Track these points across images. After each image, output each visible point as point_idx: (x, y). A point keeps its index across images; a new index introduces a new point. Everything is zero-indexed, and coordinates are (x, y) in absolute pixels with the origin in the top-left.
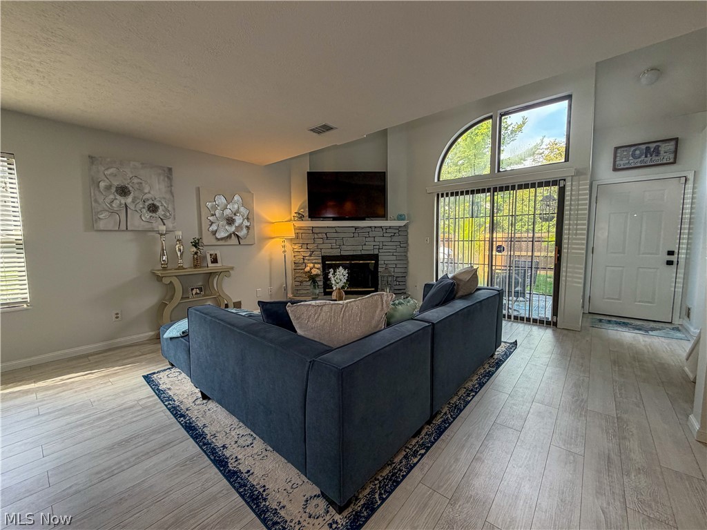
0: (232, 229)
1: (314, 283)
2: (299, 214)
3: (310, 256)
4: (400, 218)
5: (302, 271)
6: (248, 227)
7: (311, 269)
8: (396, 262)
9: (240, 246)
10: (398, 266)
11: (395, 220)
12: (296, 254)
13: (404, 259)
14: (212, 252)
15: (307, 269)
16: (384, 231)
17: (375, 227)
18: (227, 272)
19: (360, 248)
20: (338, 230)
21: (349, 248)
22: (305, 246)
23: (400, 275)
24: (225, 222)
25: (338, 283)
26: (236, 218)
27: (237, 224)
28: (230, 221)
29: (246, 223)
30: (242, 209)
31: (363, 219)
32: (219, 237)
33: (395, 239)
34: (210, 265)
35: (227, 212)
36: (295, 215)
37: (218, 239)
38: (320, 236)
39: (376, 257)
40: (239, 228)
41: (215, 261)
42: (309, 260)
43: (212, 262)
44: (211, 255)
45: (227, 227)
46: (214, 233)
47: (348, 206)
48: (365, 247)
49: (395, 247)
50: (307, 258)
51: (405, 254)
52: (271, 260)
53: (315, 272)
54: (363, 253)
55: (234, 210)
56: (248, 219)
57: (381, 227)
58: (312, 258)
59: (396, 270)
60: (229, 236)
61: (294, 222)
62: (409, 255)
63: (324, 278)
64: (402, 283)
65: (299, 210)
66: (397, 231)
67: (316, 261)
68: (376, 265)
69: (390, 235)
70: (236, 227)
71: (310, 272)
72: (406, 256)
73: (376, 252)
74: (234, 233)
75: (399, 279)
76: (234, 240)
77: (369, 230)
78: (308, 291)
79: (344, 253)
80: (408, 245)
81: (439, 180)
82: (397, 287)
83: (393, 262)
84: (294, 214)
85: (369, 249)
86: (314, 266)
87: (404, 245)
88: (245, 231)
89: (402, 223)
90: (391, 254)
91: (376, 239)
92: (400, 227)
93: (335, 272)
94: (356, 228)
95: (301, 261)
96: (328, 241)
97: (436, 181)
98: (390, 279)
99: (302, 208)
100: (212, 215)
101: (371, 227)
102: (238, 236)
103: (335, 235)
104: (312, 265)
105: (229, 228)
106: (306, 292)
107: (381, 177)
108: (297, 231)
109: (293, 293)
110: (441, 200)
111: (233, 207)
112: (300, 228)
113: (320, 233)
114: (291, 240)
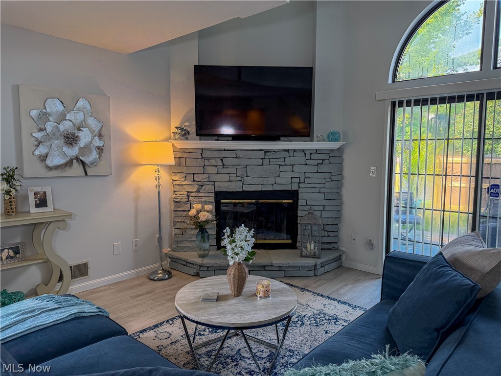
0: (73, 152)
1: (202, 232)
2: (182, 129)
3: (198, 191)
4: (333, 137)
5: (185, 213)
6: (100, 149)
7: (198, 212)
8: (324, 203)
9: (86, 179)
10: (327, 208)
11: (324, 140)
12: (177, 188)
13: (336, 198)
14: (38, 189)
15: (193, 212)
16: (308, 156)
17: (295, 151)
18: (62, 221)
19: (272, 180)
20: (240, 154)
21: (256, 181)
22: (190, 177)
23: (330, 222)
24: (62, 141)
25: (237, 254)
26: (81, 134)
27: (82, 144)
28: (71, 139)
29: (97, 142)
30: (91, 121)
31: (276, 138)
32: (51, 165)
33: (323, 168)
34: (33, 210)
35: (66, 126)
36: (176, 130)
37: (50, 169)
38: (213, 162)
39: (294, 195)
40: (86, 149)
41: (42, 202)
42: (195, 197)
43: (37, 206)
44: (35, 194)
45: (65, 149)
46: (43, 158)
47: (254, 116)
48: (278, 180)
49: (323, 181)
50: (193, 194)
51: (338, 190)
52: (137, 200)
53: (203, 217)
54: (276, 188)
55: (77, 122)
56: (100, 136)
57: (303, 151)
58: (201, 194)
59: (324, 214)
60: (69, 163)
61: (174, 142)
62: (345, 192)
63: (217, 225)
64: (333, 234)
65: (182, 123)
66: (326, 157)
67: (207, 199)
68: (294, 206)
69: (316, 162)
70: (80, 148)
71: (196, 217)
72: (339, 194)
73: (295, 187)
74: (77, 158)
75: (328, 228)
76: (77, 169)
77: (286, 154)
78: (193, 244)
79: (247, 188)
80: (342, 178)
81: (394, 80)
82: (326, 240)
83: (319, 203)
84: (174, 130)
85: (284, 183)
86: (203, 207)
87: (337, 178)
88: (94, 155)
89: (334, 146)
90: (318, 190)
91: (296, 168)
92: (331, 151)
93: (232, 232)
94: (266, 152)
95: (185, 199)
96: (225, 170)
97: (390, 81)
98: (314, 228)
99: (187, 121)
100: (41, 130)
101: (288, 151)
102: (83, 164)
103: (236, 161)
104: (199, 206)
105: (70, 150)
106: (189, 244)
107: (306, 74)
108: (179, 155)
109: (171, 246)
110: (399, 110)
111: (76, 117)
112: (184, 151)
113: (212, 158)
114: (170, 166)
